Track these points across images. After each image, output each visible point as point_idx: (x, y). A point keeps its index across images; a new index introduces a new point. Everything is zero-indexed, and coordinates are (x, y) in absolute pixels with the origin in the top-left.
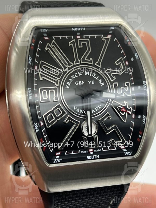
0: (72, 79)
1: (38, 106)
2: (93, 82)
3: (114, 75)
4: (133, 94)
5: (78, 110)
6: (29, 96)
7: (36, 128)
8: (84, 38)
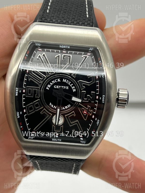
0: (52, 83)
1: (24, 99)
2: (67, 88)
3: (84, 85)
4: (96, 101)
5: (52, 106)
6: (15, 94)
7: (17, 115)
8: (69, 53)
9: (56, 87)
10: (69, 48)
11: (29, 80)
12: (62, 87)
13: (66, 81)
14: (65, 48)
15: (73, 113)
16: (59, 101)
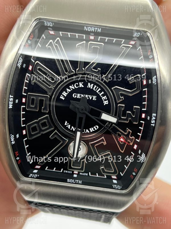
0: (70, 89)
1: (24, 113)
2: (94, 98)
3: (122, 95)
4: (141, 122)
5: (69, 126)
6: (9, 105)
7: (12, 140)
8: (99, 40)
9: (76, 96)
10: (100, 32)
11: (32, 83)
12: (85, 96)
13: (93, 87)
14: (93, 31)
15: (102, 140)
16: (81, 119)
